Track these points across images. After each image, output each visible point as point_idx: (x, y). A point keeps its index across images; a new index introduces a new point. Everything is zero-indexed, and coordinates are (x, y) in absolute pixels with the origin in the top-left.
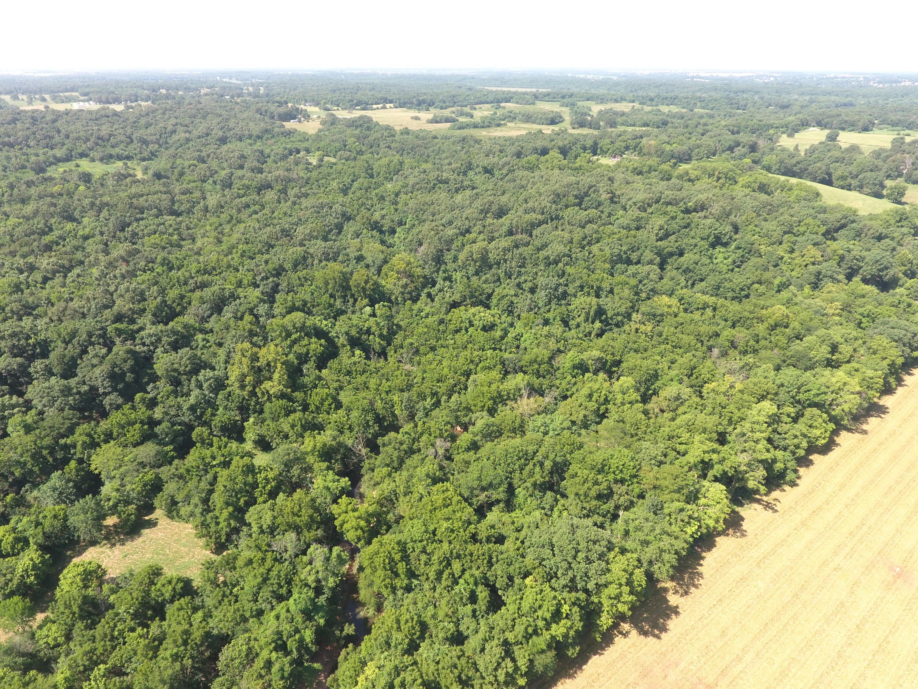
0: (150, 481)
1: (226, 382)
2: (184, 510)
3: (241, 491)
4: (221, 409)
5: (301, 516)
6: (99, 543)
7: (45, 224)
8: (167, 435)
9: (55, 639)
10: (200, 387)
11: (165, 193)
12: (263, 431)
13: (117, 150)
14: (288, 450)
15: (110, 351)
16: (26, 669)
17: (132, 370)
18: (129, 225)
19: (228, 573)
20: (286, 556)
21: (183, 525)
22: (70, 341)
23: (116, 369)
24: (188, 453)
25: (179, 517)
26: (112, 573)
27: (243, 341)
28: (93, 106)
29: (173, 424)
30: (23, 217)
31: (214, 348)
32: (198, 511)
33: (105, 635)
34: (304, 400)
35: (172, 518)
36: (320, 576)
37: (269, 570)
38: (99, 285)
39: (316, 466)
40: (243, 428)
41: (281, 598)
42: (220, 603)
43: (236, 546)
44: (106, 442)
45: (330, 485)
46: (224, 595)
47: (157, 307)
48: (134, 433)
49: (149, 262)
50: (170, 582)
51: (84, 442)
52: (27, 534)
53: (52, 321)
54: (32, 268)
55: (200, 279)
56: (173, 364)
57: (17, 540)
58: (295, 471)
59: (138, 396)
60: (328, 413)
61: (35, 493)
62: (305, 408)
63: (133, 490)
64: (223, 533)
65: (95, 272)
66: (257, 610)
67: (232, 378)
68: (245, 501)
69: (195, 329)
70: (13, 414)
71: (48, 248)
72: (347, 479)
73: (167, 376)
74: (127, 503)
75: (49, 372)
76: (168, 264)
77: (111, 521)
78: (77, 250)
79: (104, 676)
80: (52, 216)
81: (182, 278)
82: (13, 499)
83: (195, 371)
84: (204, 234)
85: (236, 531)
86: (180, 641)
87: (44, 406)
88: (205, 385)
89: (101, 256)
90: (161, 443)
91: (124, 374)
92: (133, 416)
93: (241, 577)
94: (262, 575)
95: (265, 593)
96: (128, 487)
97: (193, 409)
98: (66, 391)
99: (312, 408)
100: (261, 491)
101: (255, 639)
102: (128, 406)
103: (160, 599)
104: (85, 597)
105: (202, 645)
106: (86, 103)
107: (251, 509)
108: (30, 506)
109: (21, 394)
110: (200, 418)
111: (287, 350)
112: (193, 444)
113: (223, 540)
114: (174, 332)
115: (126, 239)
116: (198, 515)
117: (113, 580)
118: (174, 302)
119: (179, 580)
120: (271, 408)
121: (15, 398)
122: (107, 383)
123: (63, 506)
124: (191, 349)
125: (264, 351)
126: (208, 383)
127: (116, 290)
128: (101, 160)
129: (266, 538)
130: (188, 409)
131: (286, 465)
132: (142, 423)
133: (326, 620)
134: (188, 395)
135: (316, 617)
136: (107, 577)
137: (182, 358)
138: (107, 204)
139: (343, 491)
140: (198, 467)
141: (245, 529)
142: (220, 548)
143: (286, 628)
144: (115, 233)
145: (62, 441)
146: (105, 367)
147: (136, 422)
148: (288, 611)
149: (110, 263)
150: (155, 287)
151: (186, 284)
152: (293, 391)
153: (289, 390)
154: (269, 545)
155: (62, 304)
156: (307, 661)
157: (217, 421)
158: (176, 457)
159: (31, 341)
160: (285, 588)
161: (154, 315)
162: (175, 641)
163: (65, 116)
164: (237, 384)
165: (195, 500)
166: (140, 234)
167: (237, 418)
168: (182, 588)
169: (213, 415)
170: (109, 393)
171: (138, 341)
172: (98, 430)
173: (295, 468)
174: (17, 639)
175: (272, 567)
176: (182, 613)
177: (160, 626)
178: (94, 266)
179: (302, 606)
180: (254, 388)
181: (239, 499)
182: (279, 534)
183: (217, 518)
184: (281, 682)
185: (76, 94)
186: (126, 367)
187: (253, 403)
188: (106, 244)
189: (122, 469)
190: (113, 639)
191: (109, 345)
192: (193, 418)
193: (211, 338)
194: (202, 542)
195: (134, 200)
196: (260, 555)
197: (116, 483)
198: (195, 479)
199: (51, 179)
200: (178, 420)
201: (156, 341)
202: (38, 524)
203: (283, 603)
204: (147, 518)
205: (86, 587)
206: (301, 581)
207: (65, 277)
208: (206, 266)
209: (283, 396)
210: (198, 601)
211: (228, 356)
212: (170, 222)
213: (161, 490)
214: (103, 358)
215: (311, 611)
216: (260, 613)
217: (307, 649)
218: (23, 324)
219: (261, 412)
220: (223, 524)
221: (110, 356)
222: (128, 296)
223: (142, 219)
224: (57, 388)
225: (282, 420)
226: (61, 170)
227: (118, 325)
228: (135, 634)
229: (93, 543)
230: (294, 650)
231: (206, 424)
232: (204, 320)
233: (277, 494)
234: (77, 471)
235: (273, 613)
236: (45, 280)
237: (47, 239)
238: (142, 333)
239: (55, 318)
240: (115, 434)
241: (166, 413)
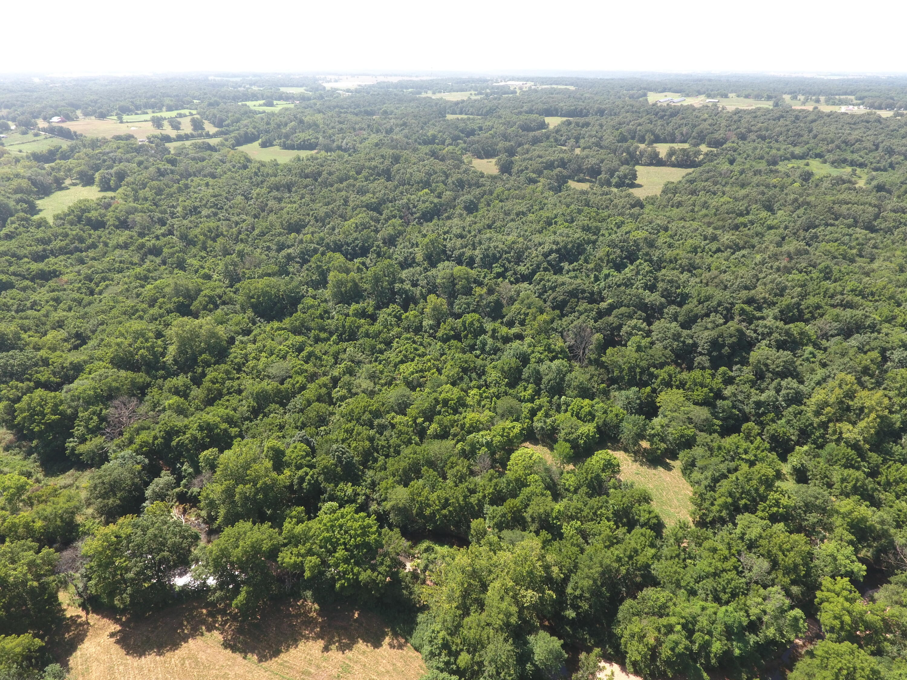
0: (688, 435)
1: (805, 400)
2: (696, 475)
3: (748, 493)
4: (783, 420)
5: (786, 556)
6: (629, 453)
7: (746, 208)
8: (723, 411)
9: (570, 485)
10: (778, 391)
11: (875, 206)
12: (810, 465)
13: (855, 156)
14: (819, 494)
15: (725, 323)
16: (547, 488)
17: (731, 346)
18: (816, 227)
19: (693, 545)
20: (747, 573)
21: (687, 485)
22: (703, 303)
23: (720, 339)
24: (730, 435)
25: (689, 478)
26: (622, 477)
27: (849, 373)
28: (861, 110)
29: (734, 407)
30: (735, 198)
31: (816, 366)
32: (705, 483)
33: (593, 508)
34: (878, 466)
35: (684, 473)
36: (765, 618)
37: (724, 570)
38: (754, 268)
39: (839, 531)
40: (792, 449)
41: (717, 599)
42: (671, 557)
43: (715, 533)
44: (678, 388)
45: (839, 557)
46: (678, 556)
47: (788, 306)
48: (700, 394)
49: (811, 266)
50: (650, 512)
51: (664, 379)
52: (597, 414)
53: (701, 282)
54: (714, 238)
55: (850, 298)
56: (768, 359)
57: (590, 413)
58: (813, 518)
59: (722, 369)
60: (898, 497)
61: (617, 393)
62: (874, 473)
63: (672, 434)
64: (712, 515)
65: (758, 258)
66: (692, 588)
67: (813, 400)
68: (746, 504)
69: (809, 340)
70: (637, 335)
71: (736, 227)
72: (864, 567)
73: (756, 367)
74: (663, 440)
75: (675, 318)
76: (828, 273)
77: (645, 444)
78: (757, 235)
79: (576, 529)
80: (756, 203)
81: (831, 291)
82: (604, 388)
83: (783, 375)
84: (889, 257)
85: (723, 522)
86: (628, 553)
87: (657, 340)
88: (783, 392)
89: (771, 247)
90: (715, 415)
91: (723, 346)
92: (708, 380)
93: (701, 557)
94: (716, 568)
95: (709, 583)
96: (670, 430)
97: (758, 404)
98: (677, 337)
99: (882, 479)
100: (765, 508)
101: (675, 604)
102: (710, 372)
103: (636, 517)
104: (598, 475)
105: (639, 570)
106: (856, 108)
107: (746, 514)
108: (609, 399)
109: (650, 324)
110: (759, 415)
111: (897, 407)
112: (739, 432)
113: (708, 520)
114: (788, 333)
115: (805, 239)
116: (703, 486)
117: (620, 481)
118: (808, 308)
119: (657, 517)
120: (833, 450)
121: (645, 324)
122: (706, 346)
123: (625, 412)
124: (794, 355)
125: (865, 393)
126: (788, 391)
127: (764, 278)
128: (833, 163)
129: (742, 546)
130: (754, 402)
131: (806, 505)
132: (711, 390)
133: (741, 654)
134: (762, 391)
135: (735, 643)
136: (618, 476)
137: (779, 358)
138: (808, 204)
139: (850, 574)
140: (729, 452)
141: (730, 525)
142: (702, 524)
143: (703, 622)
144: (798, 231)
145: (652, 369)
146: (714, 333)
147: (706, 387)
148: (715, 613)
149: (776, 255)
150: (799, 289)
151: (832, 297)
152: (870, 450)
153: (867, 446)
154: (739, 553)
155: (716, 272)
156: (701, 664)
157: (772, 428)
158: (718, 433)
159: (678, 291)
160: (726, 596)
161: (781, 312)
162: (625, 550)
163: (826, 118)
164: (814, 408)
165: (709, 474)
166: (821, 238)
167: (793, 438)
168: (654, 524)
169: (773, 421)
170: (704, 354)
171: (752, 327)
172: (679, 376)
173: (814, 514)
174: (554, 468)
175: (729, 570)
176: (642, 538)
177: (624, 534)
178: (761, 252)
179: (730, 621)
180: (830, 421)
181: (742, 498)
182: (755, 553)
183: (715, 500)
184: (670, 652)
185: (853, 97)
186: (729, 341)
187: (817, 434)
188: (783, 239)
189: (674, 414)
190: (595, 514)
191: (728, 318)
192: (753, 413)
193: (820, 355)
194: (692, 508)
195: (836, 206)
196: (726, 552)
197: (665, 421)
198: (720, 459)
199: (777, 171)
200: (741, 406)
201: (768, 333)
202: (605, 412)
203: (715, 605)
204: (668, 461)
205: (603, 470)
206: (745, 605)
207: (733, 253)
208: (865, 288)
209: (855, 446)
210: (658, 542)
211: (824, 380)
212: (858, 235)
213: (691, 448)
214: (717, 326)
215: (734, 634)
216: (693, 593)
217: (708, 657)
218: (681, 276)
219: (821, 447)
220: (715, 508)
221: (723, 327)
222: (769, 286)
223: (832, 225)
224: (672, 331)
225: (837, 467)
226: (790, 166)
227: (746, 307)
228: (608, 524)
229: (626, 450)
230: (697, 644)
231: (762, 425)
232: (826, 336)
233: (779, 522)
234: (648, 396)
235: (703, 603)
236: (718, 250)
237: (741, 219)
238: (760, 322)
239: (705, 281)
240: (687, 386)
241: (734, 395)
